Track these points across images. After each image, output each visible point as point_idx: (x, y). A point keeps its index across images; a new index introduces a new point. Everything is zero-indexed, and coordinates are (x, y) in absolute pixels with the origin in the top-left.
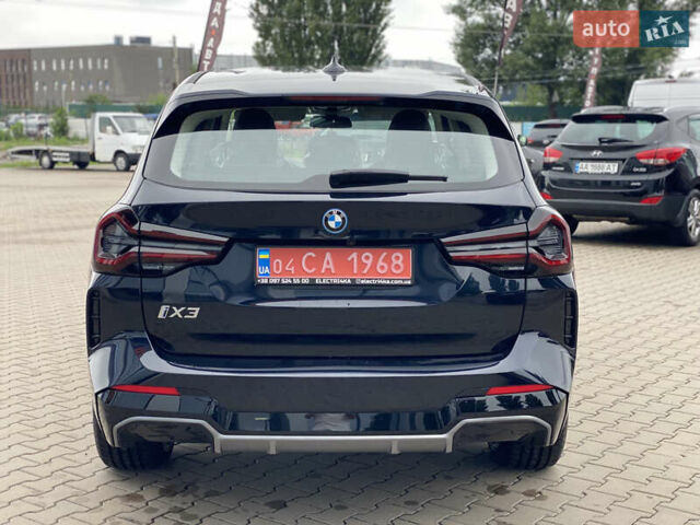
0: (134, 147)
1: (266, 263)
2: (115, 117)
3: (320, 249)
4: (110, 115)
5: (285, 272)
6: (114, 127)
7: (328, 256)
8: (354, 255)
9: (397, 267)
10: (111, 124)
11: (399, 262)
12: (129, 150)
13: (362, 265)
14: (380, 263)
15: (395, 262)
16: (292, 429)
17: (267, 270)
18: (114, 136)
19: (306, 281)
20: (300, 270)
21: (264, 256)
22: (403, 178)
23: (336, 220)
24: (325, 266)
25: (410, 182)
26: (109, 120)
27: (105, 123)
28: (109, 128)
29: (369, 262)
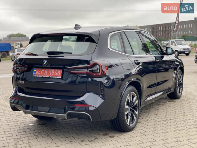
0: (180, 49)
1: (35, 72)
2: (175, 41)
3: (44, 69)
4: (174, 40)
5: (38, 74)
6: (175, 43)
7: (46, 71)
8: (51, 71)
9: (59, 74)
10: (174, 43)
11: (59, 73)
12: (179, 50)
13: (52, 73)
14: (55, 73)
15: (58, 73)
16: (38, 110)
17: (35, 74)
18: (175, 46)
19: (41, 76)
20: (41, 74)
21: (35, 70)
22: (62, 53)
23: (45, 62)
24: (45, 73)
25: (64, 54)
26: (174, 41)
27: (173, 42)
28: (174, 44)
29: (53, 73)
